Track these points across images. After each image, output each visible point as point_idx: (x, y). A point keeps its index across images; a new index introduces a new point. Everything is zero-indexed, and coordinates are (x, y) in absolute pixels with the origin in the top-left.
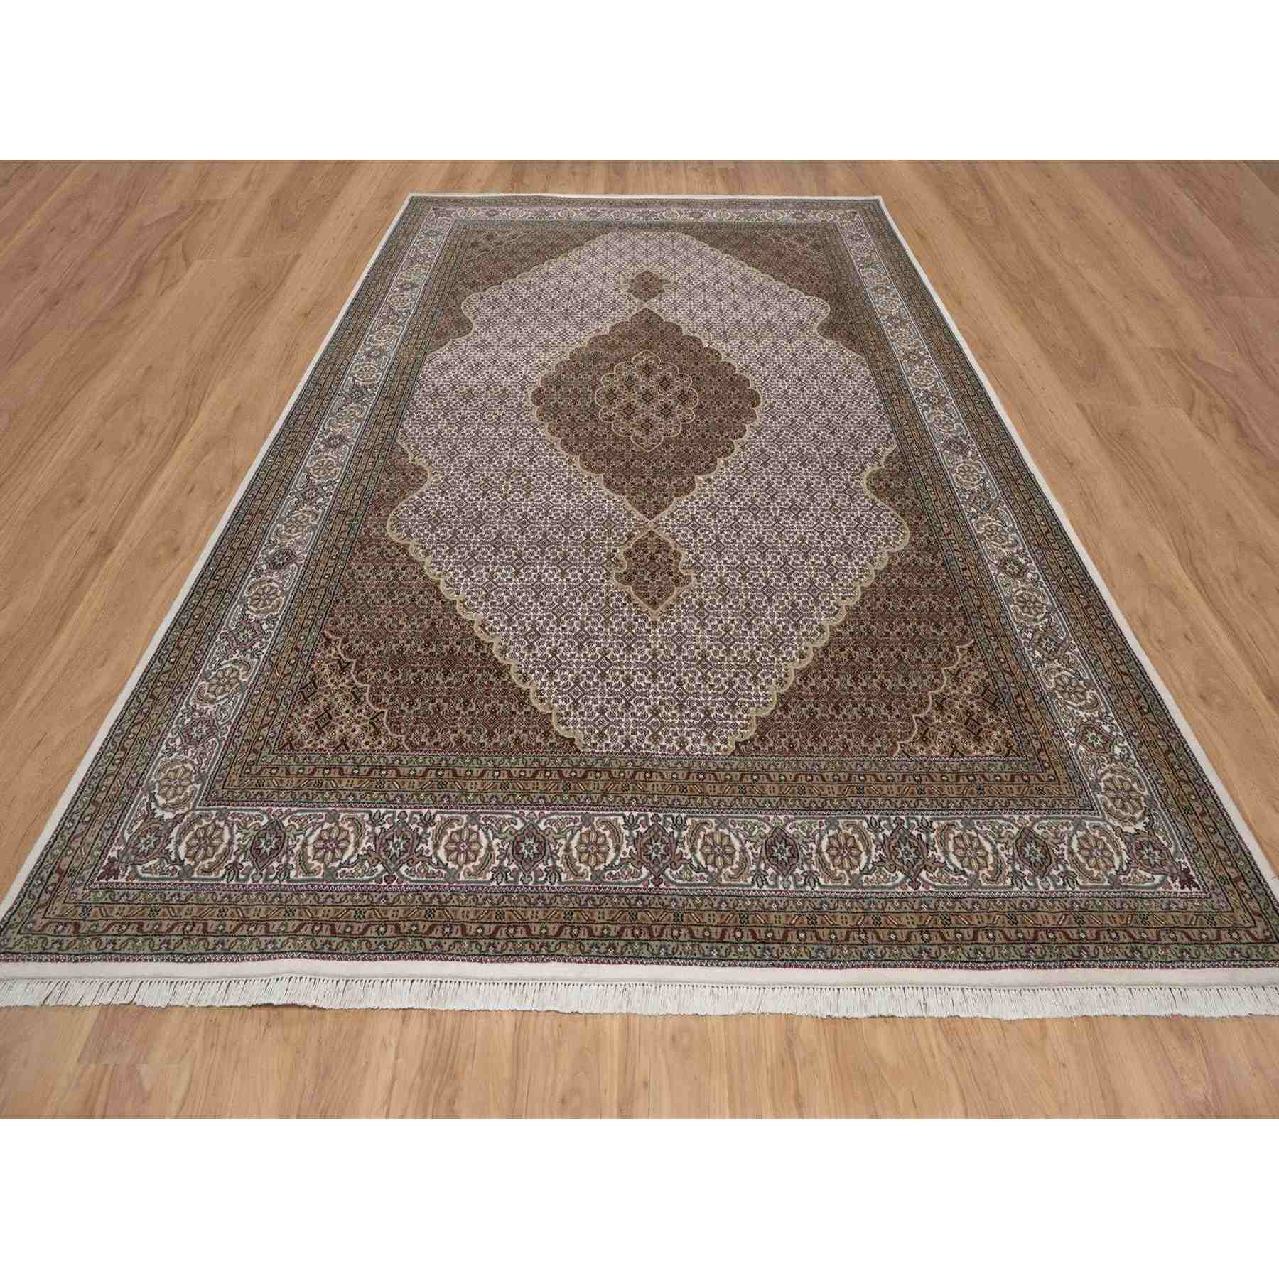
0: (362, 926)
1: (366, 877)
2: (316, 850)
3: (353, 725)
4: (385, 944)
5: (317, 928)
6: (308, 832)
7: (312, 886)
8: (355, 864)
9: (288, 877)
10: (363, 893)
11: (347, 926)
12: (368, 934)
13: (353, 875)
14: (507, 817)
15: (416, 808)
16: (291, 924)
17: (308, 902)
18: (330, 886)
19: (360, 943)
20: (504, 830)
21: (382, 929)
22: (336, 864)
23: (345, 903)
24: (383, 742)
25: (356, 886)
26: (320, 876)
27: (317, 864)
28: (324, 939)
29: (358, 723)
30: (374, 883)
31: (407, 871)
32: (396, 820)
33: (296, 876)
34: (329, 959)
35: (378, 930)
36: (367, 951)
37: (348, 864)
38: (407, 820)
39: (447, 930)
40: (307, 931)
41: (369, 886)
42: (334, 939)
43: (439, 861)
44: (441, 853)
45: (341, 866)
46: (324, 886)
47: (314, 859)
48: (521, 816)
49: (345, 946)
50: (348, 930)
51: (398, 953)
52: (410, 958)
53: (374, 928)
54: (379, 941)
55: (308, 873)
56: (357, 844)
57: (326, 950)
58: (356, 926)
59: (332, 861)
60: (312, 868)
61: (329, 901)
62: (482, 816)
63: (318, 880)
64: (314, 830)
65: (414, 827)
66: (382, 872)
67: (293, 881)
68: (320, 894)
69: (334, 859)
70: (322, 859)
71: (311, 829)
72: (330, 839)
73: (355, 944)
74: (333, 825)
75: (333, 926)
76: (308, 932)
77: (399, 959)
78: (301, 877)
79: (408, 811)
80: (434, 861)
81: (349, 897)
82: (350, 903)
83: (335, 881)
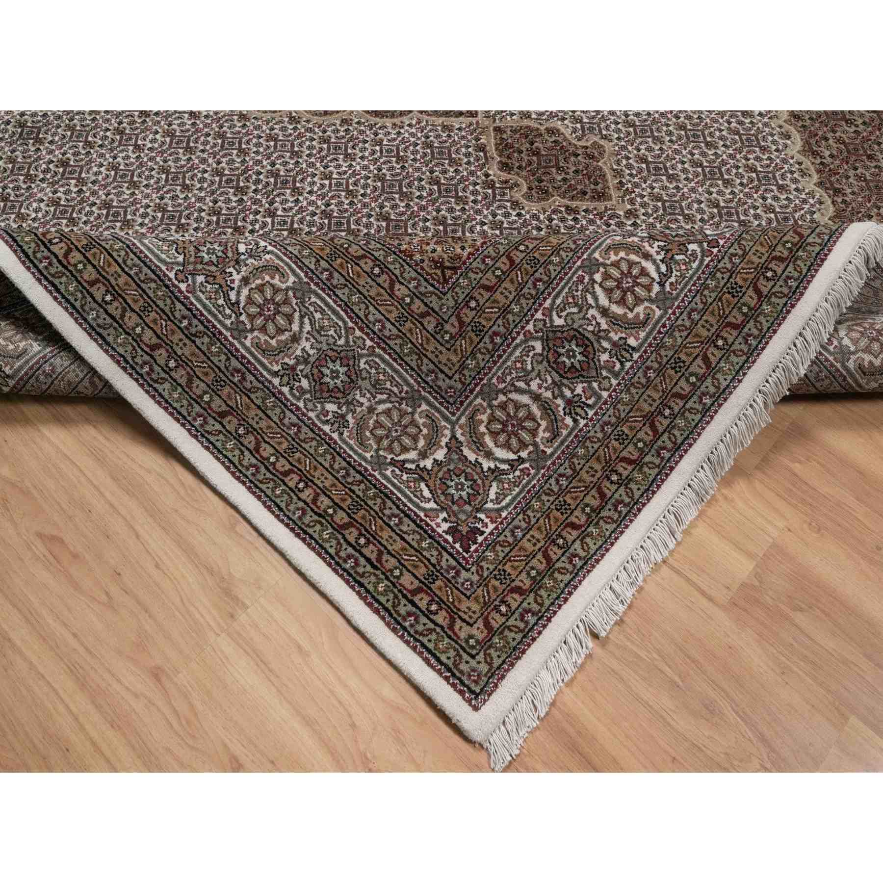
1: (695, 265)
2: (622, 302)
6: (591, 301)
7: (664, 326)
8: (669, 269)
9: (633, 349)
10: (712, 275)
13: (683, 276)
16: (694, 368)
17: (679, 340)
18: (678, 307)
22: (656, 288)
23: (710, 300)
25: (699, 278)
26: (658, 313)
27: (640, 309)
30: (708, 259)
33: (637, 339)
37: (667, 276)
41: (707, 266)
45: (662, 284)
46: (674, 313)
47: (631, 310)
55: (644, 324)
57: (754, 343)
58: (746, 299)
59: (649, 291)
60: (642, 316)
61: (695, 316)
63: (661, 317)
64: (594, 294)
66: (701, 247)
67: (641, 345)
68: (679, 322)
69: (648, 288)
70: (638, 301)
71: (589, 296)
72: (619, 281)
74: (602, 270)
75: (730, 324)
76: (719, 353)
78: (642, 335)
81: (706, 292)
82: (714, 295)
83: (677, 298)
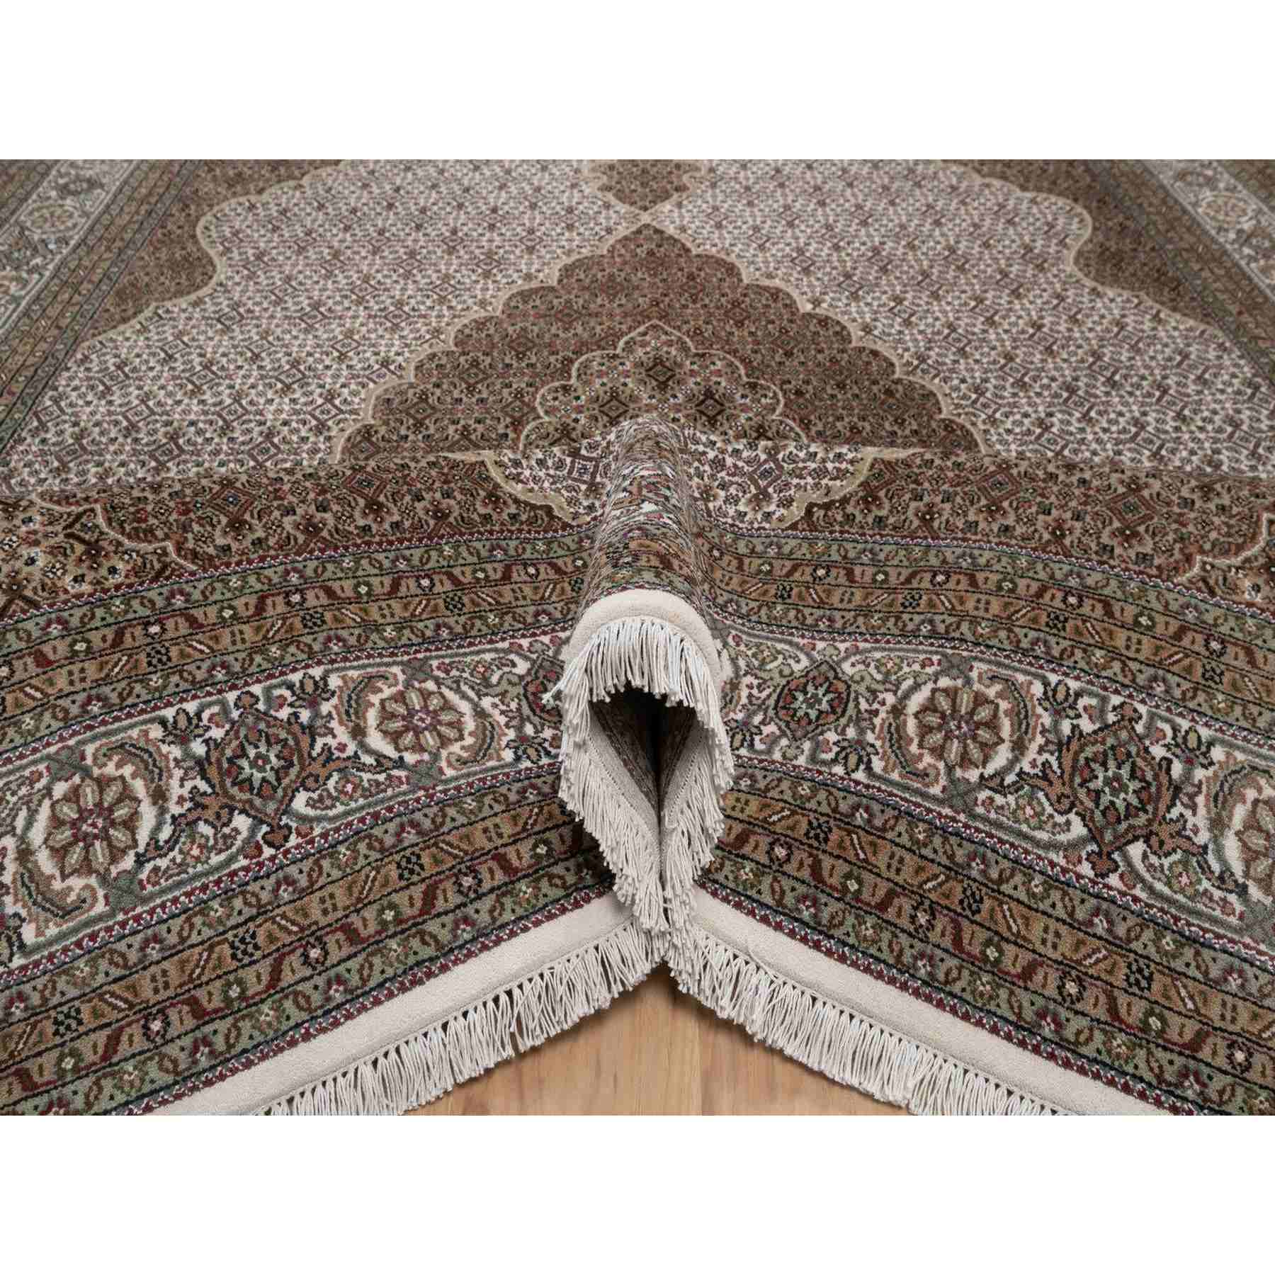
0: (264, 968)
1: (216, 859)
2: (60, 853)
3: (25, 552)
4: (339, 980)
5: (156, 1026)
6: (20, 823)
7: (93, 937)
8: (173, 842)
9: (22, 946)
10: (228, 896)
11: (229, 985)
12: (287, 978)
13: (182, 867)
14: (488, 657)
15: (271, 676)
16: (84, 1046)
17: (101, 979)
18: (137, 919)
19: (278, 1008)
20: (494, 679)
21: (314, 953)
22: (128, 862)
23: (195, 939)
24: (120, 566)
25: (204, 888)
26: (100, 907)
27: (77, 883)
28: (187, 1041)
29: (36, 543)
30: (243, 862)
31: (310, 803)
32: (235, 714)
33: (39, 933)
34: (222, 1077)
35: (306, 960)
36: (305, 1016)
37: (157, 849)
38: (261, 706)
39: (467, 881)
40: (133, 1041)
41: (233, 874)
42: (208, 1029)
43: (380, 757)
44: (376, 740)
45: (140, 861)
46: (123, 924)
47: (64, 877)
48: (518, 650)
49: (246, 1032)
50: (234, 992)
51: (381, 985)
52: (416, 982)
53: (295, 959)
54: (320, 981)
55: (67, 913)
56: (159, 796)
57: (204, 1062)
58: (249, 975)
59: (114, 860)
60: (72, 897)
61: (154, 953)
62: (435, 663)
63: (100, 918)
64: (32, 814)
65: (284, 713)
66: (253, 831)
67: (38, 948)
68: (121, 946)
69: (115, 854)
70: (86, 867)
71: (23, 814)
72: (83, 814)
73: (267, 1012)
74: (77, 779)
75: (193, 1003)
76: (140, 1043)
77: (391, 996)
78: (52, 931)
79: (257, 689)
80: (368, 760)
81: (198, 920)
82: (207, 932)
83: (144, 901)
